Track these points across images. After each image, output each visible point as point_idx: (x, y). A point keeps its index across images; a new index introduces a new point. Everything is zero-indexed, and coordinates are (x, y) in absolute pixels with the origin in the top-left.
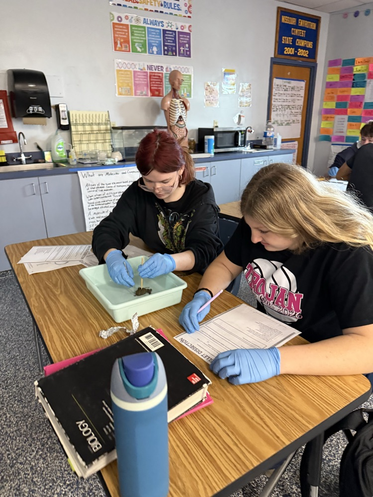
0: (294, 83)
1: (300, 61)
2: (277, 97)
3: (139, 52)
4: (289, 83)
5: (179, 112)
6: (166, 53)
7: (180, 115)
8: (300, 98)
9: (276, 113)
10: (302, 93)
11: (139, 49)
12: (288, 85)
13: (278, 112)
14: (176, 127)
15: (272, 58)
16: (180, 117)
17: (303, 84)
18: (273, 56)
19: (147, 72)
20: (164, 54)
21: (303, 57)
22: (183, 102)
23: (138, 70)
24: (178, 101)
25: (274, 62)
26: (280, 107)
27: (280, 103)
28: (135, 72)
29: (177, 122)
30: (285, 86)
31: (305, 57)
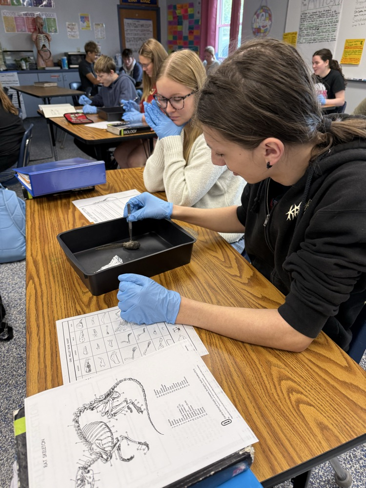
0: (142, 22)
1: (143, 6)
2: (129, 32)
3: (16, 5)
4: (138, 22)
5: (42, 42)
6: (35, 5)
7: (43, 44)
8: (149, 33)
9: (129, 43)
10: (151, 29)
11: (16, 3)
12: (137, 23)
13: (131, 43)
14: (42, 51)
15: (118, 5)
16: (44, 46)
17: (150, 22)
18: (119, 4)
19: (23, 18)
20: (34, 6)
21: (145, 3)
22: (46, 36)
23: (17, 16)
24: (42, 35)
25: (120, 8)
26: (133, 39)
27: (132, 36)
28: (15, 18)
29: (42, 48)
30: (135, 24)
31: (148, 3)
